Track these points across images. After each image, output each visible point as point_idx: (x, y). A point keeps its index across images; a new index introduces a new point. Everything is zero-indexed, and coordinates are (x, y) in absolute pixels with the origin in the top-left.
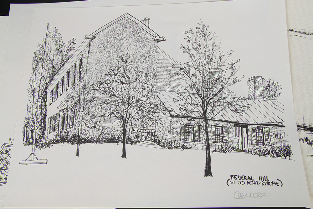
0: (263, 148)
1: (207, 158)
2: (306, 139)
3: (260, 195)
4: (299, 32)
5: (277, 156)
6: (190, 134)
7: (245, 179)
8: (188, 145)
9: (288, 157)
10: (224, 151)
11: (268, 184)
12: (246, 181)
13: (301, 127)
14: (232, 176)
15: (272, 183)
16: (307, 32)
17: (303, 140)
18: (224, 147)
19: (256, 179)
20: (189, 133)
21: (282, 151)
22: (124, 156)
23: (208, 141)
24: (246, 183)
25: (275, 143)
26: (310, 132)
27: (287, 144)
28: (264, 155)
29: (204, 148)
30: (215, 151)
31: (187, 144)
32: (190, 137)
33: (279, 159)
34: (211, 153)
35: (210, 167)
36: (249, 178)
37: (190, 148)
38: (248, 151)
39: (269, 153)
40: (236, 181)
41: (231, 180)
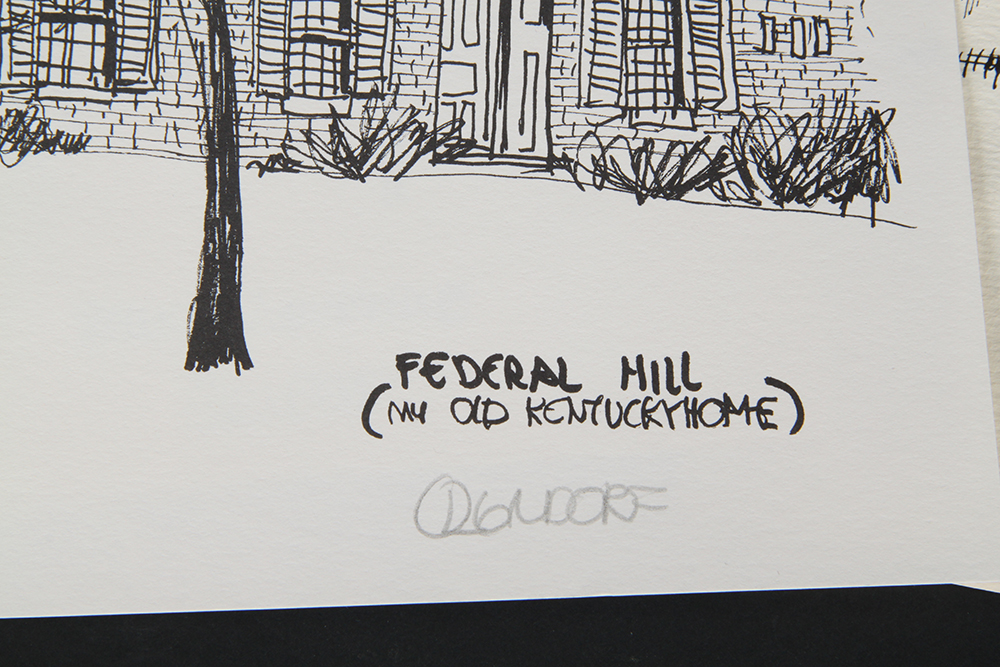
0: (671, 132)
1: (211, 224)
3: (623, 506)
5: (780, 198)
6: (82, 31)
7: (513, 378)
8: (61, 120)
9: (860, 204)
10: (353, 166)
11: (695, 414)
12: (515, 400)
14: (404, 363)
15: (726, 406)
17: (995, 65)
18: (353, 127)
19: (597, 377)
20: (68, 18)
21: (823, 157)
23: (223, 82)
24: (519, 414)
25: (768, 97)
27: (866, 97)
28: (675, 191)
29: (193, 140)
30: (279, 162)
31: (51, 111)
32: (81, 56)
33: (793, 217)
34: (247, 178)
35: (232, 291)
36: (542, 373)
37: (76, 146)
38: (551, 163)
39: (714, 173)
40: (438, 402)
41: (397, 395)
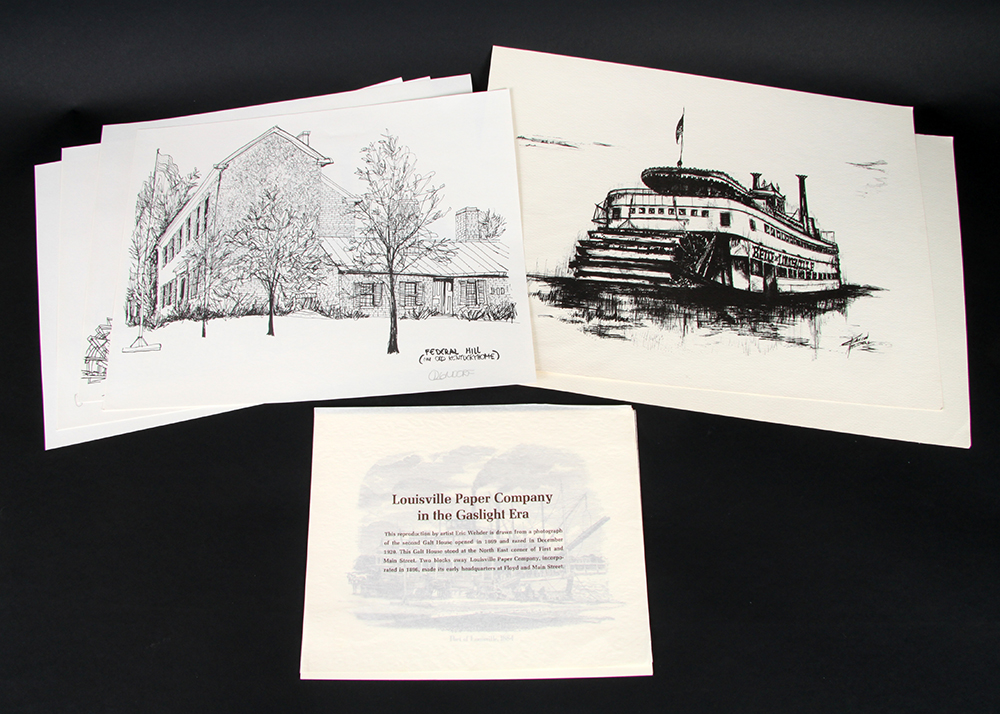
0: (474, 309)
1: (392, 329)
2: (539, 294)
3: (466, 373)
4: (533, 140)
5: (495, 319)
6: (368, 297)
7: (446, 353)
8: (365, 312)
9: (510, 319)
10: (417, 318)
11: (479, 357)
12: (447, 356)
13: (533, 276)
14: (427, 351)
15: (485, 356)
16: (545, 140)
17: (534, 294)
18: (417, 311)
19: (461, 351)
20: (366, 294)
21: (503, 312)
22: (271, 332)
23: (394, 304)
24: (447, 359)
25: (493, 302)
26: (545, 284)
27: (511, 301)
28: (476, 319)
29: (389, 315)
30: (404, 317)
31: (363, 311)
32: (368, 301)
33: (497, 322)
34: (398, 320)
35: (396, 340)
36: (451, 351)
37: (367, 316)
38: (453, 315)
39: (483, 315)
40: (433, 357)
41: (426, 357)
